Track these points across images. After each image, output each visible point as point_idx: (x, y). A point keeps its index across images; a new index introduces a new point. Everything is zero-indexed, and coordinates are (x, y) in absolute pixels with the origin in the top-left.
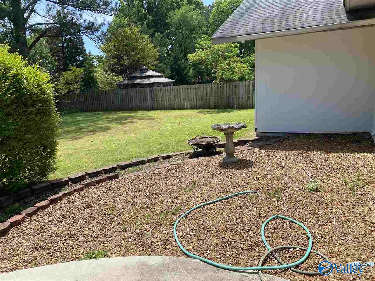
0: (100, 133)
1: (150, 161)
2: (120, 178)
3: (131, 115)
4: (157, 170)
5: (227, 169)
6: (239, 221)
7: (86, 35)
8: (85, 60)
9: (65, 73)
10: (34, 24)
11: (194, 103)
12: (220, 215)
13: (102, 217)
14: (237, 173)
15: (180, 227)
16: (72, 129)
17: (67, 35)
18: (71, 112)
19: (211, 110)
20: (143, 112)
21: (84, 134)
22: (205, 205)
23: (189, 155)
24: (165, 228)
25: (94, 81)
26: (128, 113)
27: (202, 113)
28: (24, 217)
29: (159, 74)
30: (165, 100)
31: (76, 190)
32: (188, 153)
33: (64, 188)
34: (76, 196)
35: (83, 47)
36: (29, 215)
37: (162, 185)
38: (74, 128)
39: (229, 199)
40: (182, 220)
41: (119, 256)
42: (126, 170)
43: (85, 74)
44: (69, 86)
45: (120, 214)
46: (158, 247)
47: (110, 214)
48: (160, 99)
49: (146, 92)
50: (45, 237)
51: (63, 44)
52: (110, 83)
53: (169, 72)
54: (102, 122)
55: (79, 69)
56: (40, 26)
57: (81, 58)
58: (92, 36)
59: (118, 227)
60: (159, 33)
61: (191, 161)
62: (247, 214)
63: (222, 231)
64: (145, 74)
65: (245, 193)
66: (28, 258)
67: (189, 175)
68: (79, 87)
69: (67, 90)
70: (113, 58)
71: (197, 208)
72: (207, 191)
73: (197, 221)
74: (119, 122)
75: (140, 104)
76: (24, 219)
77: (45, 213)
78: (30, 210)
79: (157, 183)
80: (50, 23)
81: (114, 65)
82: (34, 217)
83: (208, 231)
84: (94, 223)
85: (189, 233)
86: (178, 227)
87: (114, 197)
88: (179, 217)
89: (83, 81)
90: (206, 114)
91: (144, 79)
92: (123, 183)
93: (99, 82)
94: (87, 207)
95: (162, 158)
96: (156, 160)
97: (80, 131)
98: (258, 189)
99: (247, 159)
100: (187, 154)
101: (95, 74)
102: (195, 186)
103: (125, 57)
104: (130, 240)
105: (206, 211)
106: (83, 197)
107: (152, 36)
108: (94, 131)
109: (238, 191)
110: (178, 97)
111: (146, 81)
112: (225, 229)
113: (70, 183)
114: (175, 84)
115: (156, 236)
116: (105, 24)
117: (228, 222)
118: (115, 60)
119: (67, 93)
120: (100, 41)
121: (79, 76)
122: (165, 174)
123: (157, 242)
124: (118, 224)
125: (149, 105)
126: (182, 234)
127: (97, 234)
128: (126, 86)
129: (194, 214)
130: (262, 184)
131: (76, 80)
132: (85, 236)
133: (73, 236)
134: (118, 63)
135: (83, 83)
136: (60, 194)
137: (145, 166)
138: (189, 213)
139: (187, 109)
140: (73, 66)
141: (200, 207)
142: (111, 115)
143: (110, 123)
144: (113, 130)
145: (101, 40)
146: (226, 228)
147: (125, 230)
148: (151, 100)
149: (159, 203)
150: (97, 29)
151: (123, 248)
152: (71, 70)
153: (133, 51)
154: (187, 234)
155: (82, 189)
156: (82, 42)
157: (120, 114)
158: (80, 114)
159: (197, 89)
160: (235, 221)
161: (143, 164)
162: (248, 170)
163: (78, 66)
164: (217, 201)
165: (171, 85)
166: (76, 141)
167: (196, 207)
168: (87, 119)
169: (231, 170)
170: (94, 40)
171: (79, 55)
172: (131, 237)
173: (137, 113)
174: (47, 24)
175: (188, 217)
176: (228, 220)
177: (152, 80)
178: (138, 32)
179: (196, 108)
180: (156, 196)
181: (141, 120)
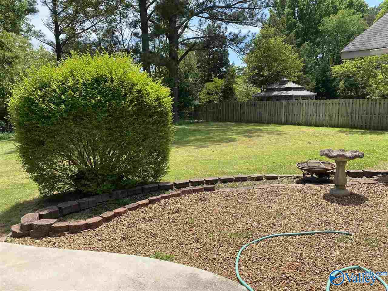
0: (225, 144)
1: (252, 179)
2: (216, 191)
3: (261, 128)
4: (254, 190)
5: (331, 202)
6: (312, 261)
7: (231, 48)
8: (228, 71)
9: (208, 84)
10: (186, 38)
11: (335, 121)
12: (294, 250)
13: (184, 224)
14: (341, 208)
15: (246, 251)
16: (203, 137)
17: (213, 48)
18: (207, 121)
19: (355, 130)
20: (274, 126)
21: (210, 143)
22: (283, 236)
23: (297, 179)
24: (233, 248)
25: (232, 92)
26: (259, 126)
27: (344, 132)
28: (126, 210)
29: (300, 86)
30: (301, 114)
31: (173, 194)
32: (297, 177)
33: (168, 192)
34: (171, 200)
35: (227, 59)
36: (130, 209)
37: (252, 205)
38: (204, 137)
39: (314, 235)
40: (253, 245)
41: (180, 262)
42: (226, 184)
43: (225, 86)
44: (209, 96)
45: (199, 225)
46: (216, 264)
47: (191, 223)
48: (296, 114)
49: (281, 105)
50: (134, 230)
51: (210, 56)
52: (248, 95)
53: (314, 84)
54: (231, 133)
55: (220, 80)
56: (191, 40)
57: (224, 70)
58: (235, 48)
59: (192, 237)
60: (309, 42)
61: (294, 186)
62: (325, 256)
63: (287, 266)
64: (284, 86)
65: (335, 233)
66: (115, 244)
67: (284, 201)
68: (218, 97)
69: (207, 100)
70: (254, 70)
71: (273, 237)
72: (293, 222)
73: (266, 250)
74: (246, 134)
75: (273, 118)
76: (125, 212)
77: (142, 210)
78: (132, 205)
79: (247, 203)
80: (200, 38)
81: (253, 76)
82: (133, 212)
83: (271, 262)
84: (174, 228)
85: (251, 259)
86: (244, 250)
87: (202, 208)
88: (251, 241)
89: (222, 92)
90: (346, 134)
91: (282, 92)
92: (216, 196)
93: (237, 92)
94: (176, 212)
95: (266, 178)
96: (259, 179)
97: (208, 140)
98: (355, 231)
99: (362, 194)
100: (295, 177)
101: (234, 86)
102: (284, 214)
103: (266, 68)
104: (197, 251)
105: (281, 242)
106: (177, 202)
107: (299, 45)
108: (220, 141)
109: (329, 229)
110: (316, 113)
111: (284, 93)
112: (290, 265)
113: (174, 188)
114: (316, 98)
115: (220, 253)
116: (249, 36)
117: (299, 259)
118: (256, 71)
119: (207, 103)
120: (242, 53)
121: (220, 86)
122: (260, 195)
123: (218, 259)
124: (193, 234)
125: (283, 118)
126: (245, 259)
127: (173, 238)
128: (262, 98)
129: (267, 243)
130: (363, 226)
131: (217, 91)
132: (163, 237)
133: (154, 236)
134: (258, 74)
135: (222, 94)
136: (159, 197)
137: (245, 183)
138: (263, 239)
139: (327, 126)
140: (215, 77)
141: (277, 236)
142: (242, 127)
143: (237, 134)
144: (238, 142)
145: (244, 52)
146: (293, 264)
147: (197, 241)
148: (286, 114)
149: (239, 223)
150: (241, 41)
151: (186, 257)
152: (213, 81)
153: (275, 62)
154: (249, 260)
155: (178, 195)
156: (227, 54)
157: (251, 127)
158: (214, 123)
159: (341, 105)
160: (307, 260)
161: (244, 181)
162: (355, 207)
163: (221, 77)
164: (299, 235)
165: (312, 98)
166: (201, 149)
167: (272, 235)
168: (218, 128)
169: (334, 204)
170: (237, 51)
171: (222, 67)
172: (198, 249)
173: (268, 126)
174: (198, 38)
175: (260, 244)
176: (299, 257)
177: (290, 93)
178: (282, 42)
179: (337, 126)
180: (240, 215)
181: (269, 134)
